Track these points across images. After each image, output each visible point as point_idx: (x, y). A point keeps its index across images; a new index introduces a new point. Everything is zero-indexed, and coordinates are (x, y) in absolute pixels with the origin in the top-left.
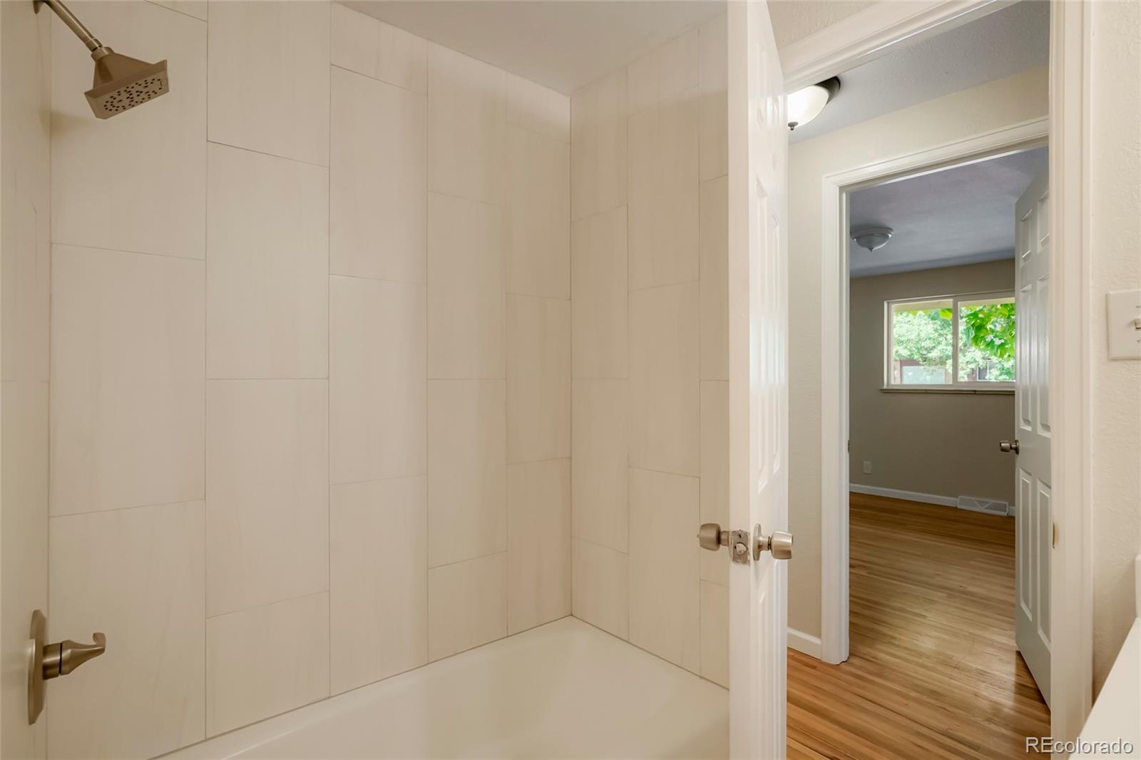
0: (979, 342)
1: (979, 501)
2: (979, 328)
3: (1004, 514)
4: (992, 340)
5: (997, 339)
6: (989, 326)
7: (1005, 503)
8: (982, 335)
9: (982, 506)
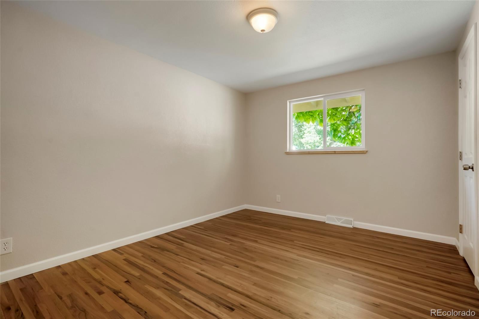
0: (335, 137)
1: (337, 219)
2: (335, 130)
3: (351, 226)
4: (340, 135)
5: (343, 135)
6: (339, 129)
7: (350, 219)
8: (336, 134)
9: (339, 221)
